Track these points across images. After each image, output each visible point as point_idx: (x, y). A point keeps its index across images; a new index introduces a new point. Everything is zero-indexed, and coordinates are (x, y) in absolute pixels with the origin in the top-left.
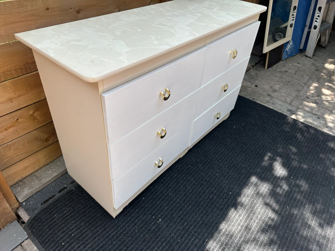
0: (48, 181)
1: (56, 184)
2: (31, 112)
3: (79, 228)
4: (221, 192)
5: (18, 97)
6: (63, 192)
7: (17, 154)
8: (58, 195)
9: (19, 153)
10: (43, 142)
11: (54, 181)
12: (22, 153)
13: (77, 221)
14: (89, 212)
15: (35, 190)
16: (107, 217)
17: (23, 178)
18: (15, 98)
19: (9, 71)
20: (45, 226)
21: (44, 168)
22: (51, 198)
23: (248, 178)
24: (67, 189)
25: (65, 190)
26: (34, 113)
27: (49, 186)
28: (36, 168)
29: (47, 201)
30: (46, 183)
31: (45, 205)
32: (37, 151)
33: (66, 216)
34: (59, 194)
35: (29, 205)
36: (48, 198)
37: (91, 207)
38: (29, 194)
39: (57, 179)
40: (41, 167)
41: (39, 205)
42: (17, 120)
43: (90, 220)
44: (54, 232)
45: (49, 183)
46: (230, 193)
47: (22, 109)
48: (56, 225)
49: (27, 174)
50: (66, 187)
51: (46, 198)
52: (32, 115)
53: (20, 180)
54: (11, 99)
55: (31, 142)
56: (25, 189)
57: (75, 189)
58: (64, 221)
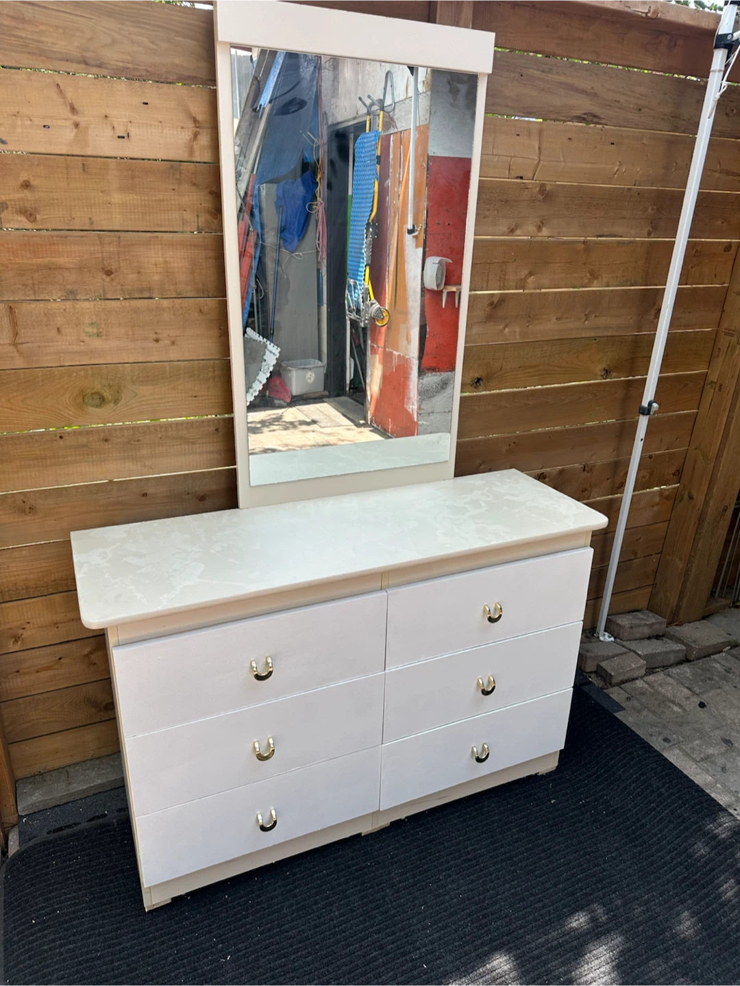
0: (81, 790)
1: (93, 802)
2: (86, 651)
3: (75, 904)
4: (404, 954)
5: (69, 621)
6: (94, 822)
7: (46, 720)
8: (84, 825)
9: (52, 719)
10: (99, 711)
11: (94, 795)
12: (56, 721)
13: (80, 889)
14: (111, 881)
15: (51, 799)
16: (136, 905)
17: (46, 771)
18: (65, 622)
19: (64, 580)
20: (28, 875)
21: (89, 763)
22: (69, 826)
24: (106, 818)
25: (101, 821)
26: (91, 653)
27: (80, 801)
28: (77, 759)
29: (60, 829)
30: (77, 793)
31: (52, 836)
32: (84, 724)
33: (70, 871)
34: (86, 823)
35: (30, 825)
36: (65, 825)
37: (122, 872)
38: (37, 804)
39: (100, 793)
40: (85, 758)
41: (46, 831)
42: (60, 659)
43: (103, 897)
44: (34, 892)
45: (81, 796)
47: (73, 643)
48: (45, 881)
49: (57, 764)
50: (106, 815)
51: (62, 824)
52: (87, 656)
53: (42, 772)
54: (57, 623)
55: (77, 705)
56: (37, 791)
57: (116, 824)
58: (61, 878)
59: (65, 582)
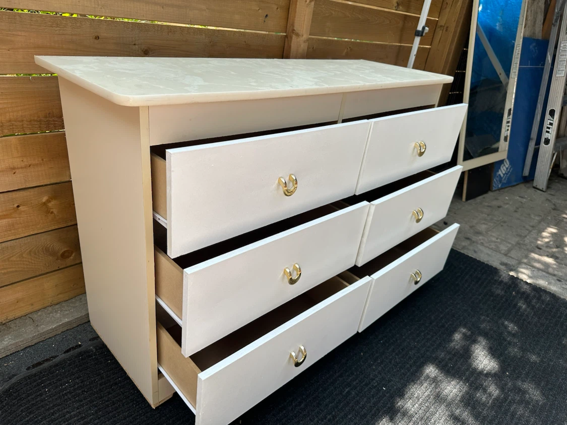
0: (50, 329)
1: (63, 338)
2: (45, 199)
3: (83, 418)
4: (366, 385)
5: (26, 167)
6: (72, 352)
7: (6, 271)
8: (62, 357)
9: (11, 270)
10: (57, 259)
11: (62, 332)
12: (16, 271)
13: (82, 406)
14: (109, 393)
15: (23, 341)
16: (140, 405)
17: (8, 321)
18: (22, 168)
19: (19, 121)
20: (22, 406)
21: (50, 309)
22: (47, 360)
23: (420, 366)
24: (81, 348)
25: (78, 350)
26: (49, 201)
27: (50, 340)
28: (37, 307)
29: (39, 364)
30: (48, 332)
31: (34, 371)
32: (43, 272)
33: (65, 393)
34: (63, 355)
35: (5, 366)
36: (43, 359)
37: (116, 384)
38: (10, 347)
39: (67, 330)
40: (45, 305)
41: (24, 369)
42: (18, 206)
43: (108, 406)
44: (35, 418)
45: (51, 335)
46: (384, 388)
47: (30, 190)
48: (42, 406)
49: (18, 314)
50: (80, 346)
51: (40, 360)
52: (45, 204)
53: (4, 322)
54: (14, 168)
55: (35, 254)
56: (6, 337)
57: (94, 350)
58: (59, 401)
59: (21, 124)
